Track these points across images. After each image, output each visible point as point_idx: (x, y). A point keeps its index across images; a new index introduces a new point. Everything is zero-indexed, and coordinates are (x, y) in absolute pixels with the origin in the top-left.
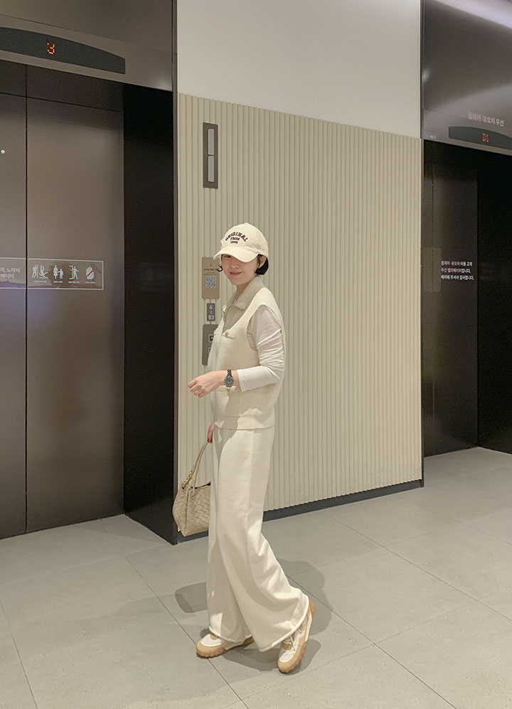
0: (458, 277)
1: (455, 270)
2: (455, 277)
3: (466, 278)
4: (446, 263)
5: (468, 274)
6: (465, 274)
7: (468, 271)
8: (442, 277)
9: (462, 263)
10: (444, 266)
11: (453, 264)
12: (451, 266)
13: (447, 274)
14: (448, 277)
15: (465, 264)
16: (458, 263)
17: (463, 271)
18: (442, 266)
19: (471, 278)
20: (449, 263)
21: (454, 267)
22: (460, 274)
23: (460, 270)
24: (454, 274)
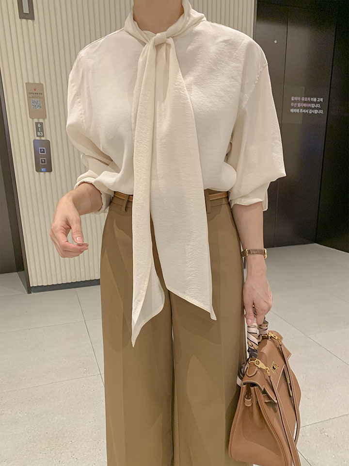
0: (307, 111)
1: (305, 105)
2: (304, 111)
3: (316, 112)
4: (296, 99)
5: (318, 109)
6: (315, 108)
7: (318, 106)
8: (292, 110)
9: (312, 99)
10: (295, 102)
11: (303, 99)
12: (301, 102)
13: (297, 108)
14: (298, 111)
15: (315, 100)
16: (309, 99)
17: (313, 106)
18: (293, 101)
19: (321, 112)
20: (299, 99)
21: (305, 102)
22: (310, 108)
23: (309, 105)
24: (304, 108)
